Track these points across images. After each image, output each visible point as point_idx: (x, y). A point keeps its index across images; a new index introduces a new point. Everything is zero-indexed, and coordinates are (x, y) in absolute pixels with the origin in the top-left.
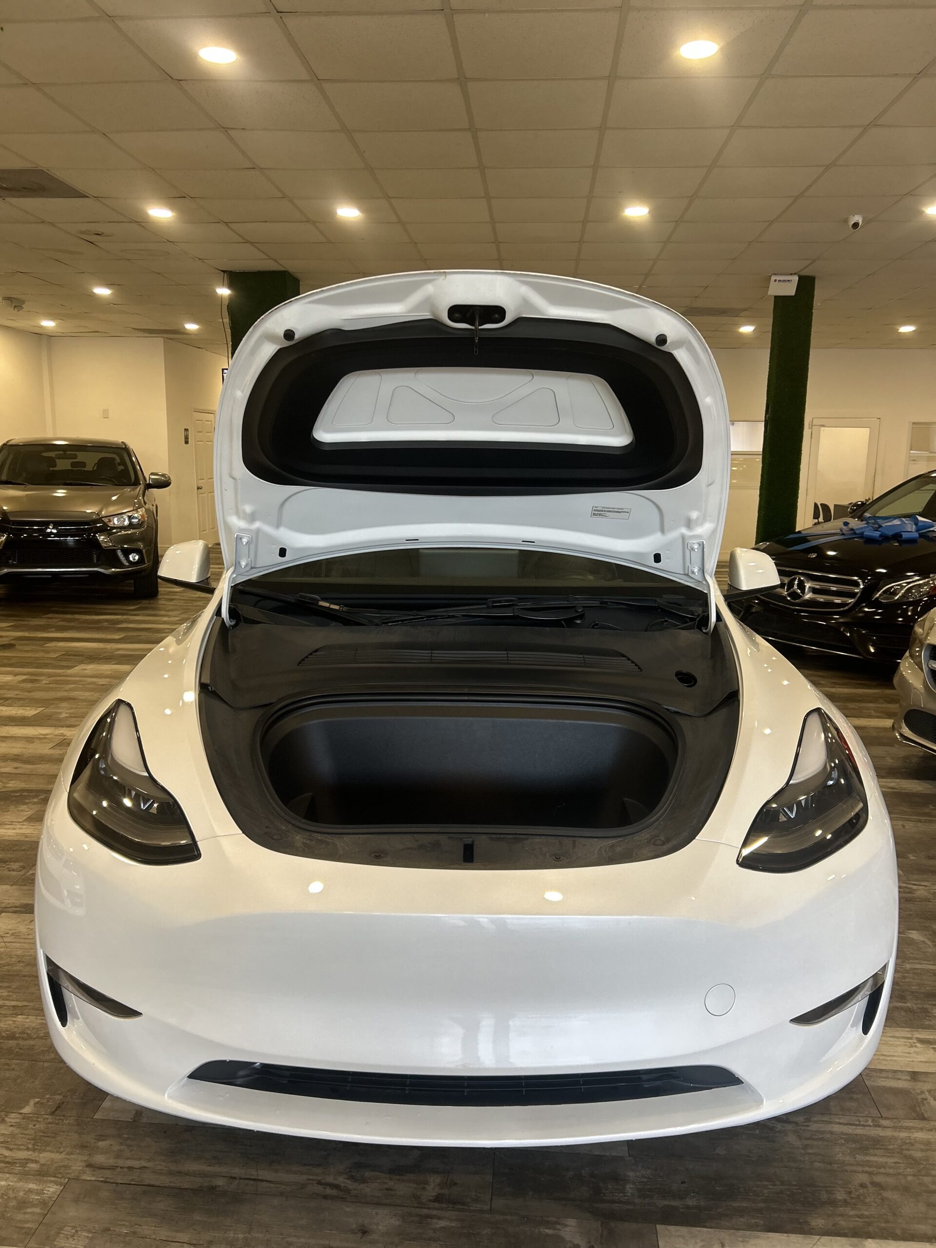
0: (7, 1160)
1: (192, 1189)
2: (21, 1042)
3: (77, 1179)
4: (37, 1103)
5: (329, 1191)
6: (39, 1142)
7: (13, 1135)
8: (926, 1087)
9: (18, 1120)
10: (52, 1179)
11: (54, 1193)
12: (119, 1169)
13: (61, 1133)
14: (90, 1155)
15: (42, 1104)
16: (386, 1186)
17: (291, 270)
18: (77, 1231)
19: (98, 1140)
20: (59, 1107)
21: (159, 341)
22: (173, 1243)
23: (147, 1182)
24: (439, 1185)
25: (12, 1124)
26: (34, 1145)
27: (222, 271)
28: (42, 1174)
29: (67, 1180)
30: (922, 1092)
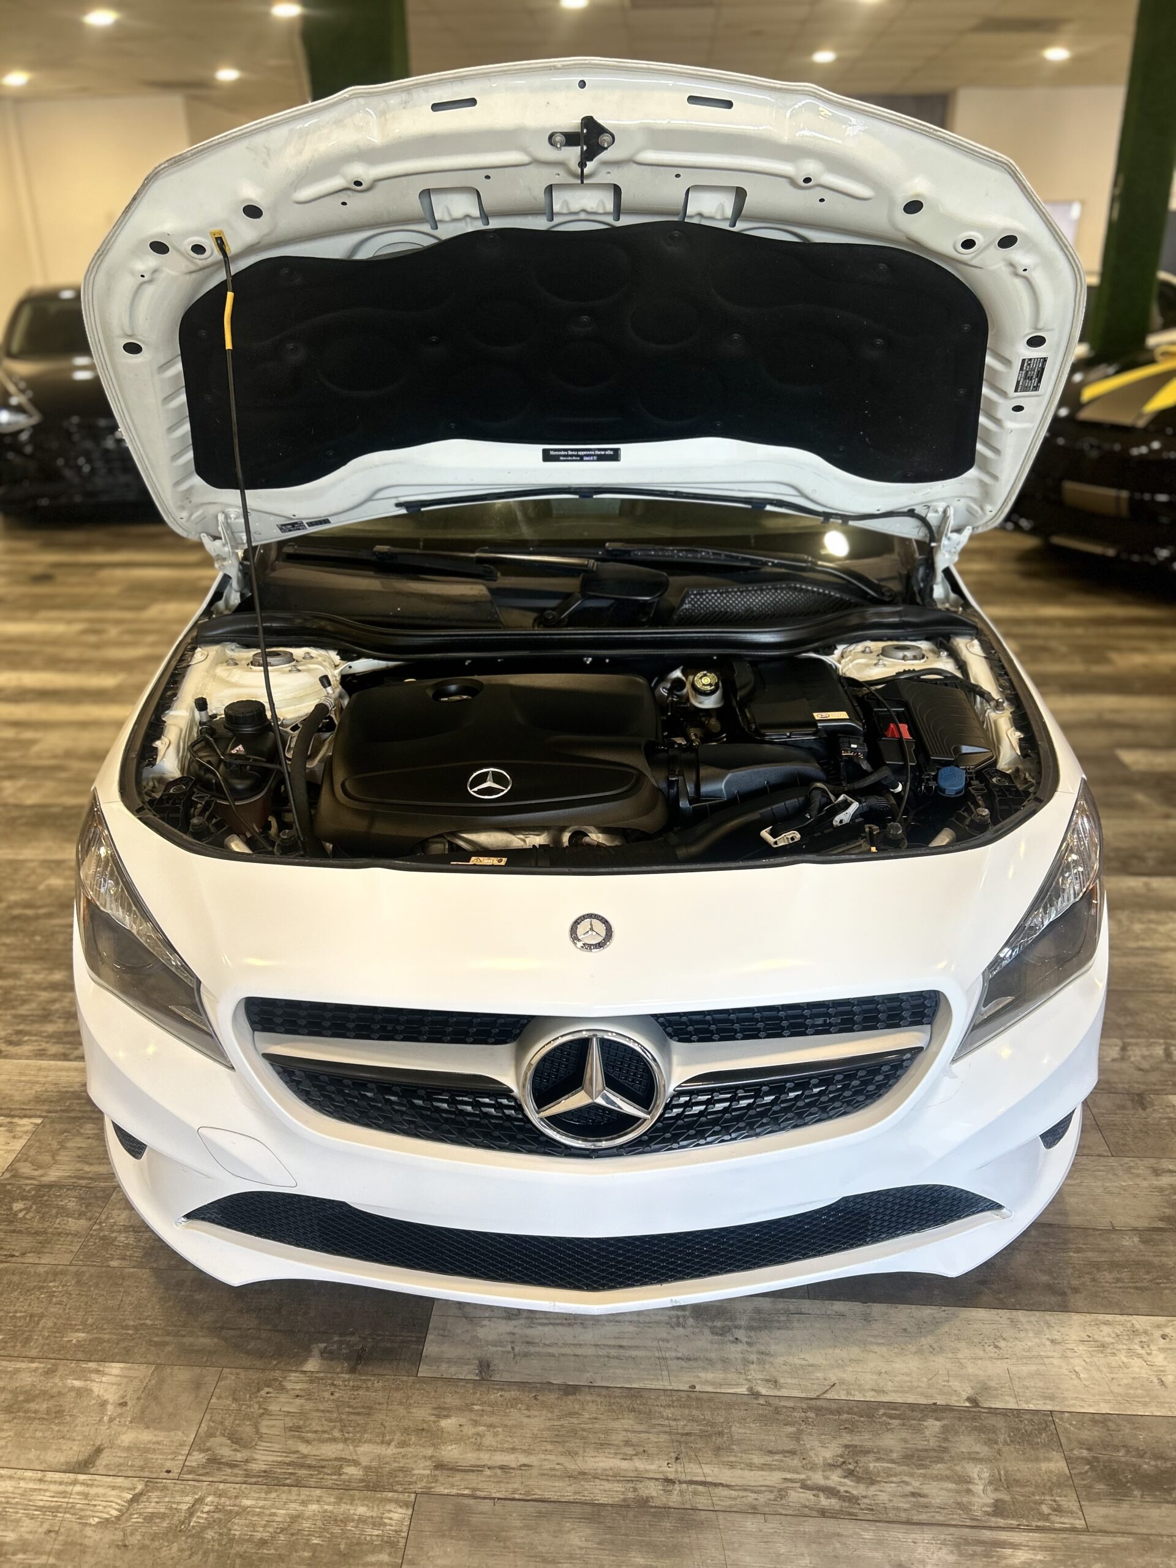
1: (612, 1505)
3: (428, 1493)
4: (324, 1352)
5: (825, 1502)
6: (348, 1425)
7: (302, 1414)
9: (305, 1386)
10: (390, 1495)
11: (402, 1521)
12: (488, 1472)
13: (377, 1407)
14: (433, 1445)
15: (331, 1352)
16: (909, 1489)
19: (438, 1416)
20: (357, 1357)
23: (538, 1494)
24: (990, 1483)
25: (298, 1392)
26: (341, 1431)
28: (371, 1486)
29: (413, 1496)
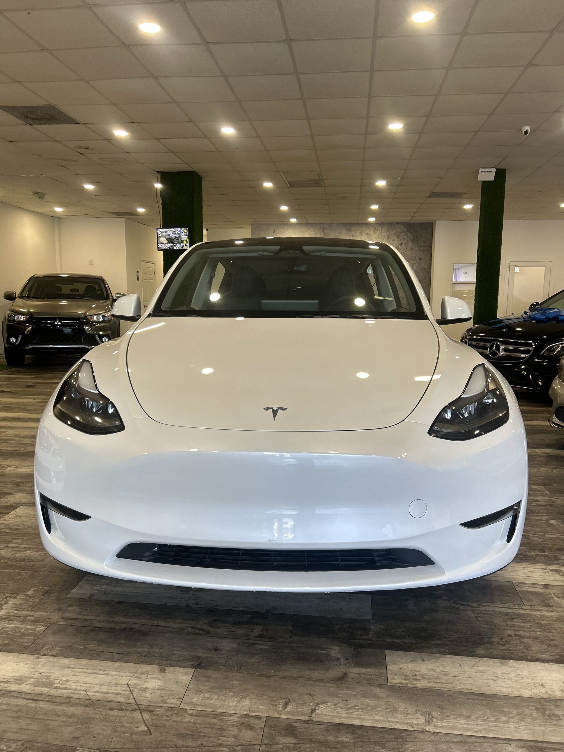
0: (16, 615)
1: (120, 629)
2: (28, 563)
3: (55, 624)
4: (35, 590)
5: (197, 631)
6: (34, 607)
7: (20, 604)
8: (552, 591)
9: (24, 598)
10: (41, 624)
11: (42, 630)
12: (79, 620)
13: (48, 604)
14: (63, 613)
15: (38, 590)
16: (231, 630)
17: (196, 170)
18: (53, 647)
19: (68, 607)
20: (47, 592)
21: (121, 221)
22: (107, 653)
23: (94, 626)
24: (261, 630)
25: (20, 599)
26: (32, 609)
27: (157, 172)
28: (36, 621)
29: (49, 624)
30: (550, 594)
